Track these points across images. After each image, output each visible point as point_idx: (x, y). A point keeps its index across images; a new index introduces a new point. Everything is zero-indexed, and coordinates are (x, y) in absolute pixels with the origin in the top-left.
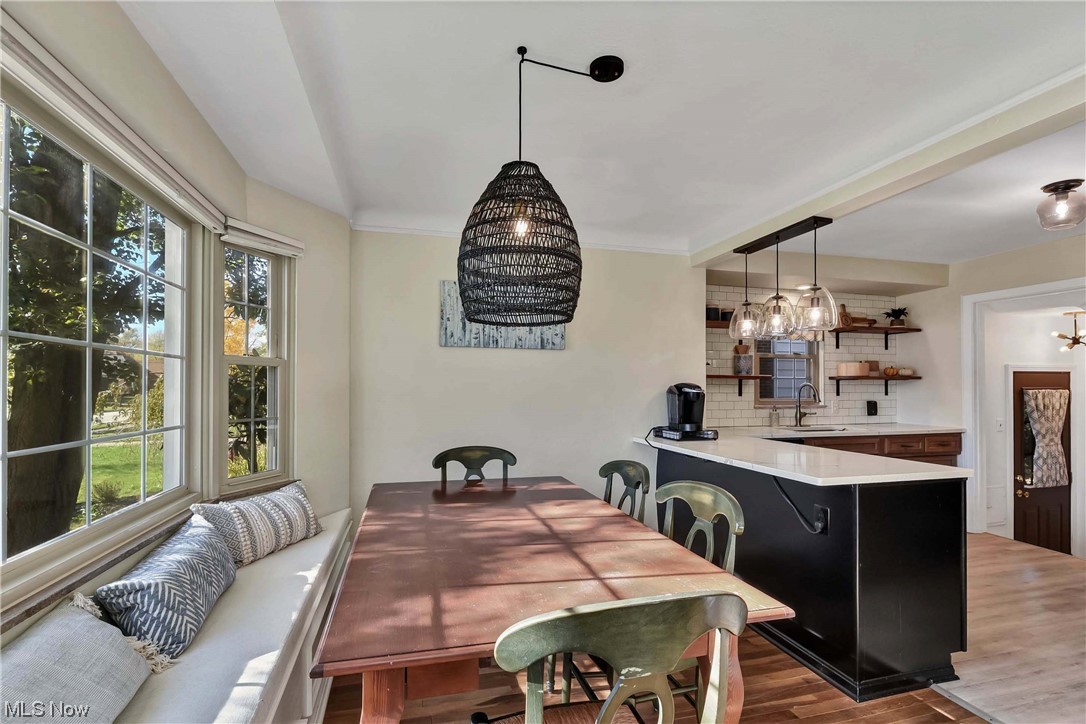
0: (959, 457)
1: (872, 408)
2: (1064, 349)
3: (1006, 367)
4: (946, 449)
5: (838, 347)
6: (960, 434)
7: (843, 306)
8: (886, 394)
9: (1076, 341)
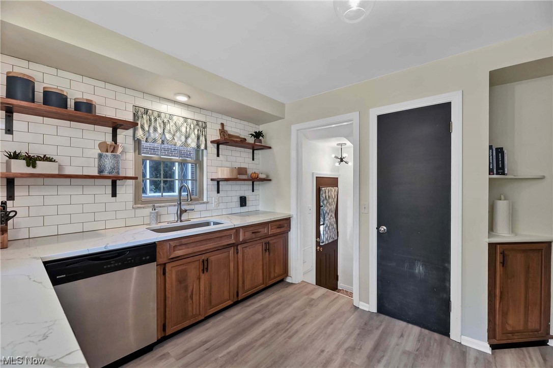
0: (289, 233)
1: (243, 201)
2: (337, 164)
3: (313, 173)
4: (282, 230)
5: (218, 155)
6: (290, 218)
7: (222, 125)
8: (253, 191)
9: (342, 160)
